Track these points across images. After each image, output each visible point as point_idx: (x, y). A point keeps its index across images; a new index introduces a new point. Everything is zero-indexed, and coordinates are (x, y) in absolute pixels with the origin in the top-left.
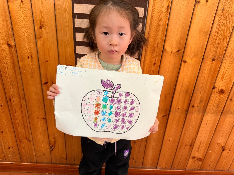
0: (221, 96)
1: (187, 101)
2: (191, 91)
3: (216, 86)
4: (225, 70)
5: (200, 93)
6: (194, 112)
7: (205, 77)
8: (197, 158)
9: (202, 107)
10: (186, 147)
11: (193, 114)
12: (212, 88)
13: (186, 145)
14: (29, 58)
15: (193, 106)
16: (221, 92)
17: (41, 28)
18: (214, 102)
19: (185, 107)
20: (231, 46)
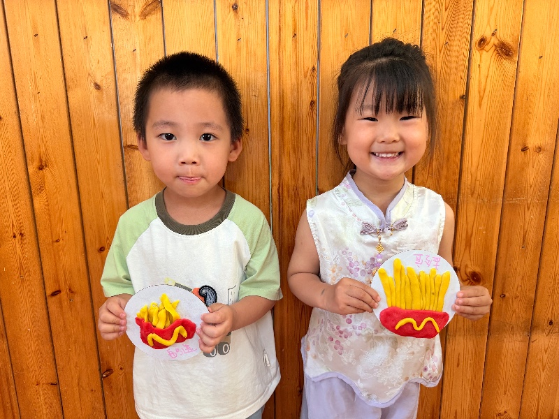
3: (457, 264)
4: (470, 226)
14: (15, 237)
16: (473, 279)
17: (41, 168)
20: (469, 171)
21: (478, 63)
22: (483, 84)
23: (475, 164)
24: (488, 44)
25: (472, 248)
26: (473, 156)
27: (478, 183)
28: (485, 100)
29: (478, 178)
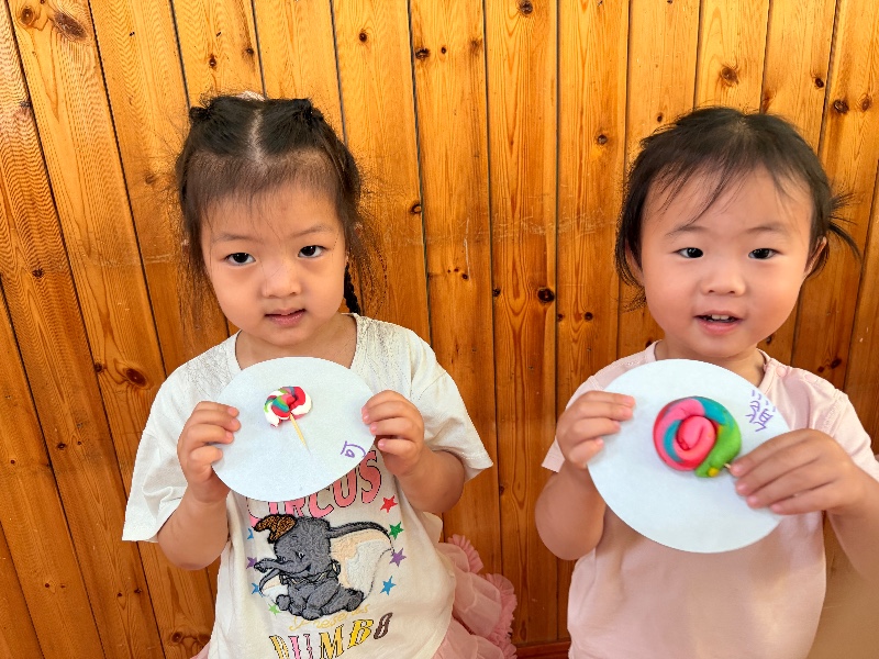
0: (142, 391)
1: (28, 431)
2: (22, 391)
3: (99, 359)
4: (102, 303)
5: (61, 393)
6: (76, 465)
7: (42, 336)
8: (191, 636)
9: (97, 444)
10: (122, 599)
11: (79, 472)
12: (91, 368)
13: (120, 595)
15: (61, 446)
16: (133, 380)
18: (128, 418)
19: (35, 452)
20: (72, 219)
21: (32, 49)
22: (51, 82)
23: (78, 208)
24: (37, 18)
25: (115, 333)
26: (70, 194)
27: (92, 236)
28: (62, 106)
29: (91, 229)
